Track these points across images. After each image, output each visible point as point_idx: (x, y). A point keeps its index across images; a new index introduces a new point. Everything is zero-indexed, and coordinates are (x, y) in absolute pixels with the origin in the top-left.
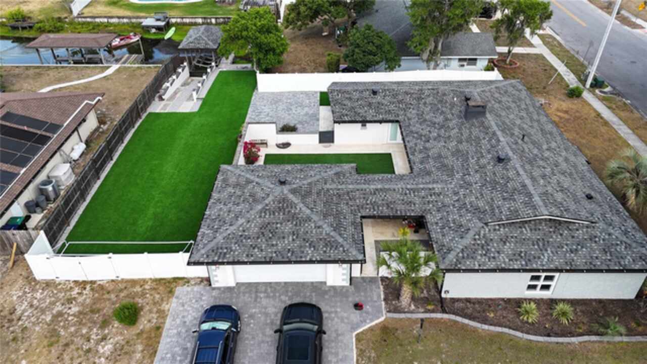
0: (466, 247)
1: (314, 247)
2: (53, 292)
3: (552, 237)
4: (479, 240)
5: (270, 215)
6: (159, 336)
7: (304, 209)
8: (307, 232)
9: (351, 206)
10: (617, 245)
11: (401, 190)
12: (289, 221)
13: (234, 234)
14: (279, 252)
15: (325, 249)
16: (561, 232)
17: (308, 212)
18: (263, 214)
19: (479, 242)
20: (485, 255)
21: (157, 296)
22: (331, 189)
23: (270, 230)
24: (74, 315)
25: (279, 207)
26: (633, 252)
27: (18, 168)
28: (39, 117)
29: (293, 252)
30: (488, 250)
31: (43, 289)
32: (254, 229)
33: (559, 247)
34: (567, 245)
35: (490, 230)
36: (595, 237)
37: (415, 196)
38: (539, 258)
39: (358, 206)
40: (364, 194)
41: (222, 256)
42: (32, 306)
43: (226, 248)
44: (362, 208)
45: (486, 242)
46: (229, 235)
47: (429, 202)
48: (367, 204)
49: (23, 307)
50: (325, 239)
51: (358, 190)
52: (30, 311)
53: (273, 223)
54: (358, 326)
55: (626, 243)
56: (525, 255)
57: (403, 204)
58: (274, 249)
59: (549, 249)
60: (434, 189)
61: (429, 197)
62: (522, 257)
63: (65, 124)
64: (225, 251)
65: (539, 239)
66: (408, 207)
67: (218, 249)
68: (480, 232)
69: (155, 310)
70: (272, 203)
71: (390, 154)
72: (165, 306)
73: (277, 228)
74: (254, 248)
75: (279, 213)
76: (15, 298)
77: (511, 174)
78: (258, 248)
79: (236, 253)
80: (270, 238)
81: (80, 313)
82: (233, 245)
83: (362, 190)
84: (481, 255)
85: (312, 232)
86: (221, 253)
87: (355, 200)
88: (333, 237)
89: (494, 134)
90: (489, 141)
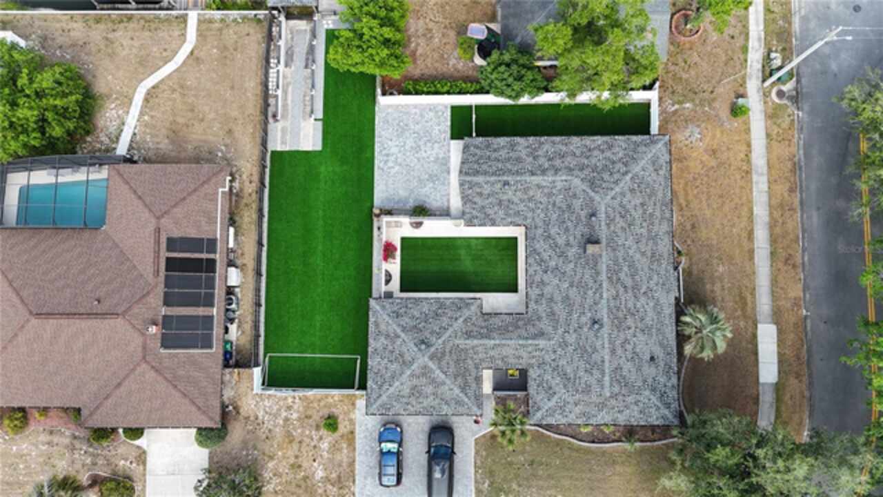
1: (448, 404)
5: (416, 379)
6: (354, 438)
7: (440, 374)
8: (443, 393)
10: (651, 407)
11: (514, 345)
12: (430, 384)
13: (393, 394)
14: (425, 408)
15: (455, 406)
17: (443, 376)
18: (412, 378)
19: (559, 404)
20: (561, 414)
21: (346, 408)
22: (460, 344)
23: (417, 391)
24: (296, 420)
25: (422, 373)
27: (211, 310)
28: (193, 233)
29: (434, 408)
30: (564, 410)
34: (618, 407)
35: (569, 395)
37: (524, 351)
38: (596, 416)
39: (480, 360)
40: (486, 349)
41: (387, 410)
42: (266, 412)
43: (390, 404)
44: (483, 362)
45: (564, 404)
46: (390, 394)
47: (533, 357)
48: (487, 358)
49: (261, 413)
50: (456, 399)
51: (481, 345)
52: (267, 416)
53: (419, 386)
54: (477, 434)
57: (514, 358)
59: (605, 410)
61: (534, 352)
62: (585, 415)
65: (600, 403)
67: (384, 405)
68: (562, 396)
69: (346, 418)
70: (417, 369)
71: (516, 239)
72: (353, 416)
73: (422, 390)
74: (408, 405)
75: (423, 378)
80: (418, 397)
81: (299, 418)
83: (484, 345)
85: (446, 393)
87: (478, 354)
88: (461, 397)
89: (601, 285)
90: (595, 293)
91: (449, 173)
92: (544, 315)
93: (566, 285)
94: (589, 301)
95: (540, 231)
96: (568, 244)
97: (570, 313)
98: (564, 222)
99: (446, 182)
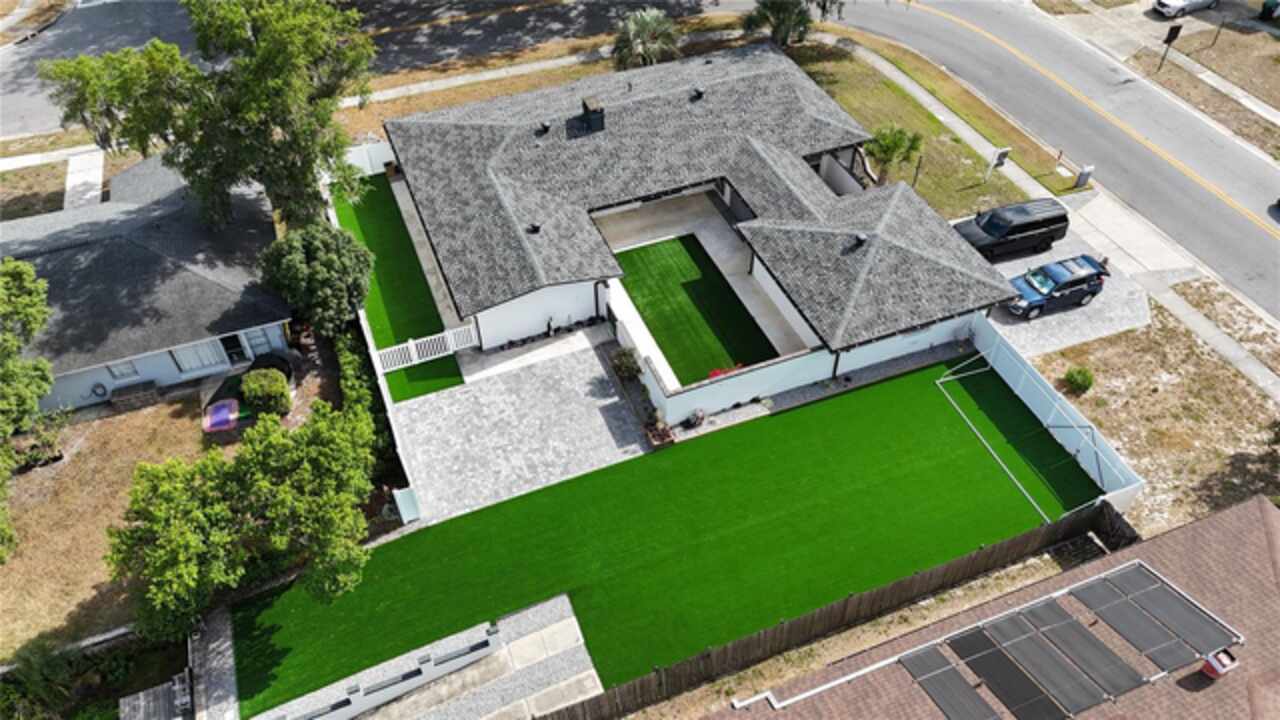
89: (640, 102)
90: (654, 106)
91: (530, 367)
92: (715, 156)
93: (659, 141)
94: (669, 110)
95: (590, 191)
96: (597, 151)
97: (698, 127)
98: (564, 164)
99: (550, 365)
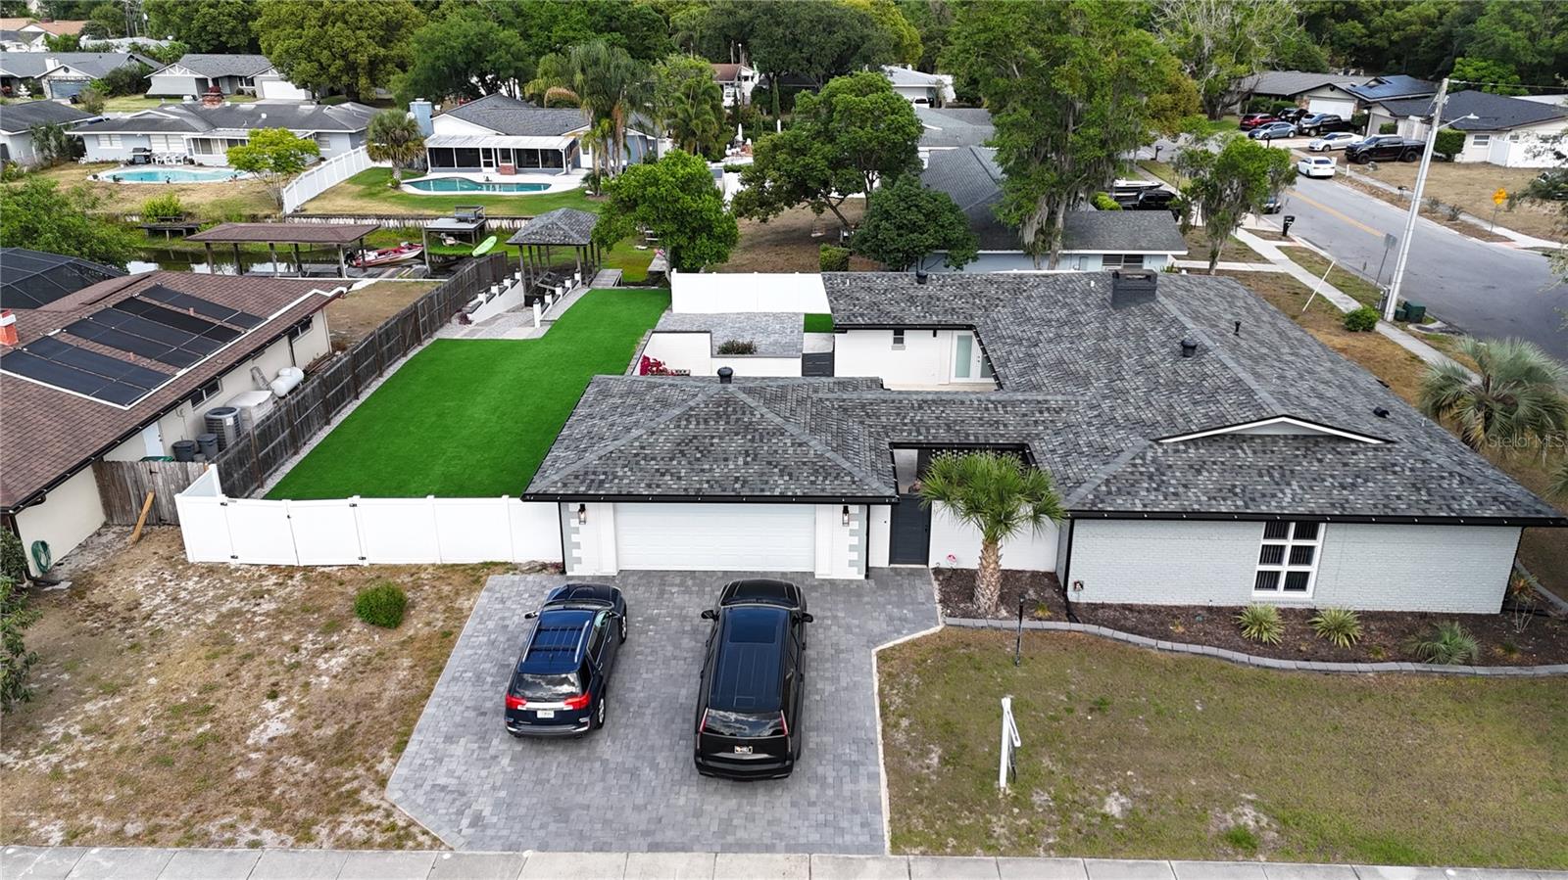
0: (1115, 477)
1: (790, 475)
2: (222, 581)
3: (1300, 464)
4: (1142, 465)
5: (698, 423)
6: (449, 645)
7: (770, 416)
8: (776, 452)
9: (871, 426)
10: (1443, 478)
11: (976, 402)
12: (737, 434)
13: (620, 451)
14: (717, 482)
15: (813, 478)
16: (1320, 456)
17: (778, 420)
18: (684, 423)
19: (1143, 469)
20: (1156, 490)
21: (447, 588)
22: (827, 400)
23: (697, 448)
24: (267, 614)
25: (717, 413)
26: (1479, 490)
27: (172, 369)
28: (219, 300)
29: (745, 482)
30: (1163, 481)
31: (200, 576)
32: (663, 445)
33: (1315, 480)
34: (1332, 476)
35: (1166, 452)
36: (1394, 465)
37: (1006, 412)
38: (1274, 496)
39: (884, 427)
40: (899, 408)
41: (595, 485)
42: (175, 600)
43: (605, 473)
44: (893, 431)
45: (1157, 470)
46: (611, 452)
47: (1036, 422)
48: (905, 425)
49: (157, 601)
50: (814, 463)
51: (885, 402)
52: (170, 607)
53: (706, 437)
54: (884, 638)
55: (1460, 475)
56: (1243, 491)
57: (982, 425)
58: (706, 476)
59: (1294, 483)
60: (1046, 401)
61: (1038, 415)
62: (1236, 494)
63: (271, 318)
64: (602, 477)
65: (1272, 467)
66: (990, 430)
67: (586, 473)
68: (1144, 454)
69: (441, 607)
70: (702, 406)
73: (712, 445)
74: (663, 475)
75: (717, 422)
76: (140, 587)
77: (1209, 369)
78: (672, 475)
79: (625, 481)
80: (698, 460)
81: (280, 611)
82: (618, 469)
83: (893, 402)
84: (1148, 490)
85: (785, 452)
86: (593, 481)
87: (878, 418)
88: (829, 460)
90: (1166, 330)
93: (1087, 343)
94: (1157, 340)
96: (1075, 314)
97: (1115, 362)
